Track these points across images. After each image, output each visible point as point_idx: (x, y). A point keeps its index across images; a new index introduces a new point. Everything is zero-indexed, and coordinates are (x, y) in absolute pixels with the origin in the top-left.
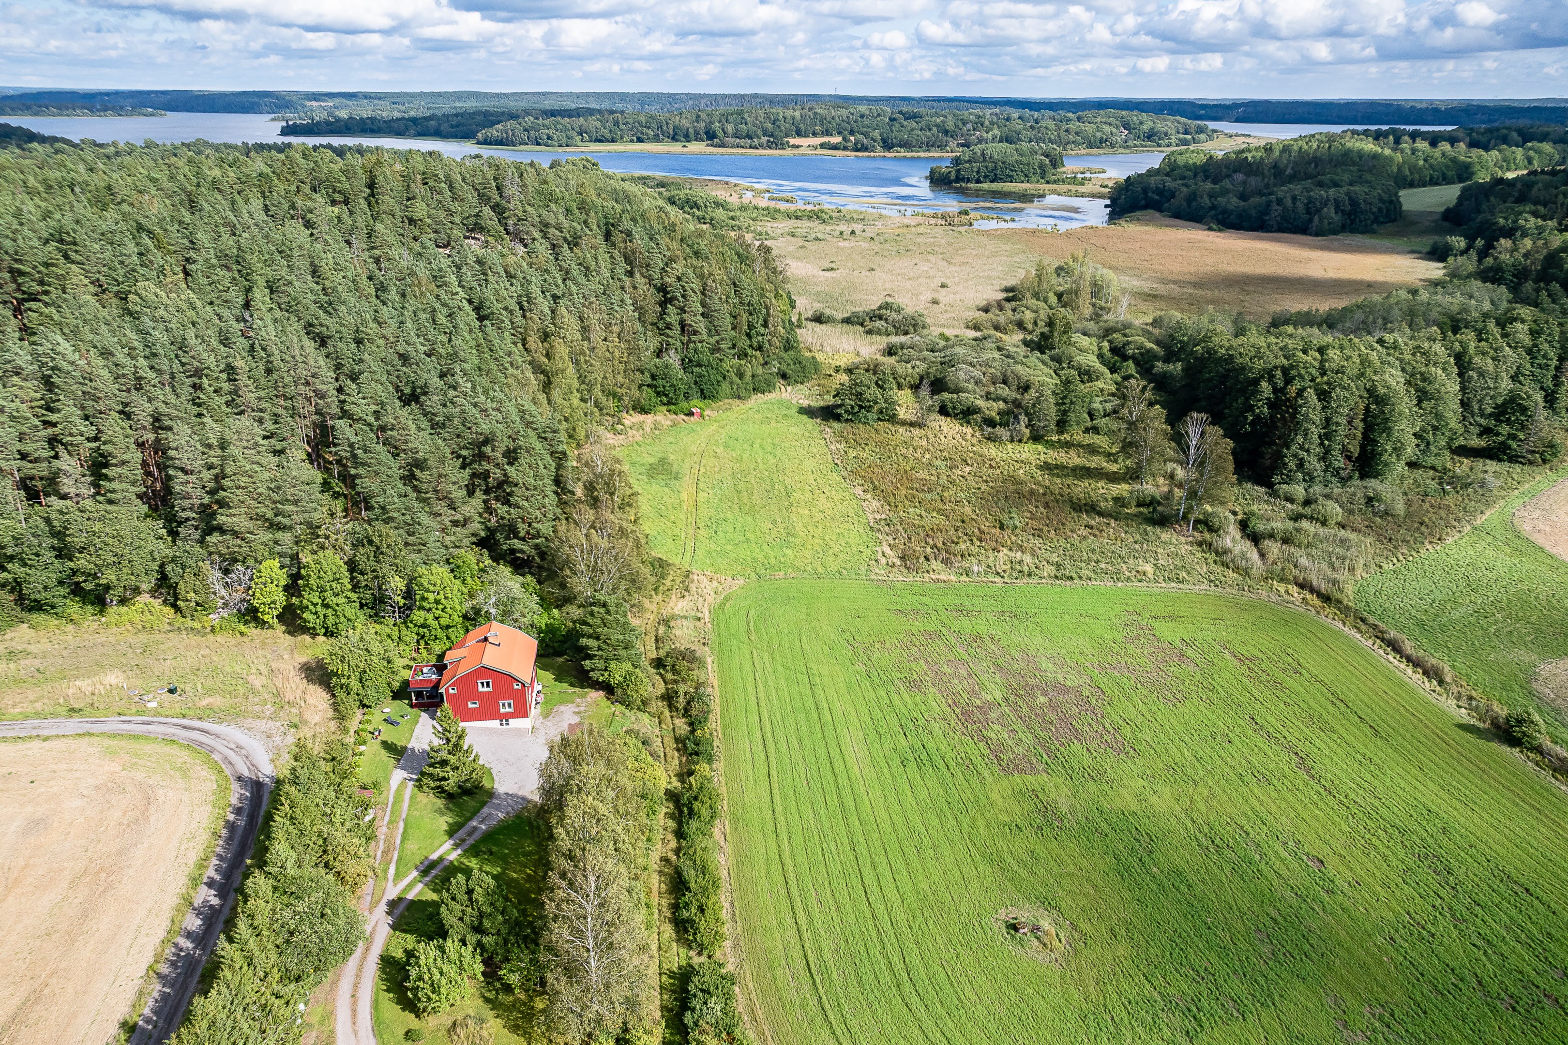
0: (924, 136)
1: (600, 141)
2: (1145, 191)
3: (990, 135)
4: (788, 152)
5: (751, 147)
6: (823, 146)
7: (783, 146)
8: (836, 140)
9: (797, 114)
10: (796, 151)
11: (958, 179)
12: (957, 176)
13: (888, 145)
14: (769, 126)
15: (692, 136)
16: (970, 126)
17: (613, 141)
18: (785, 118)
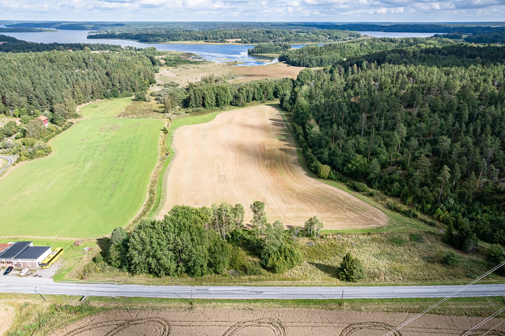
1: (174, 40)
5: (215, 42)
6: (236, 42)
7: (224, 42)
8: (240, 40)
10: (227, 43)
13: (252, 42)
14: (223, 36)
15: (200, 39)
17: (178, 40)
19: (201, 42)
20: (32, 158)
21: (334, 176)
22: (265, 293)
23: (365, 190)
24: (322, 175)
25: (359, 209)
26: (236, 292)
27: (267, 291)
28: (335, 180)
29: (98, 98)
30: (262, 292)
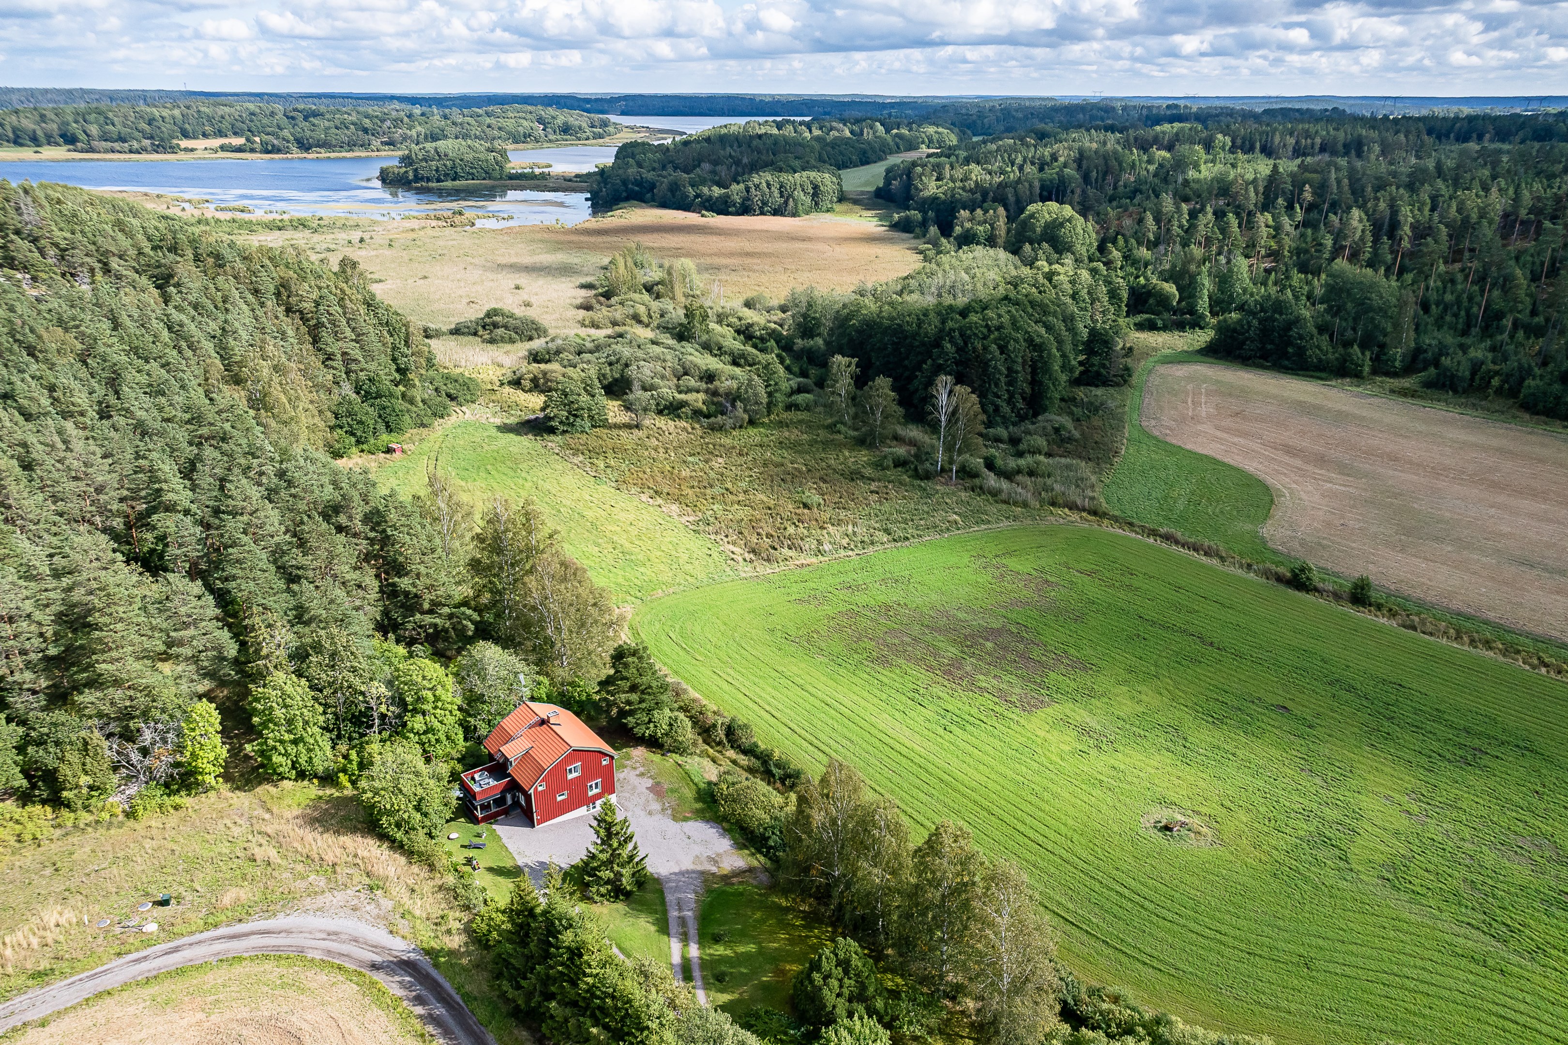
0: (344, 135)
2: (625, 182)
3: (414, 133)
4: (182, 156)
5: (131, 152)
6: (223, 148)
7: (174, 150)
8: (239, 141)
9: (176, 112)
10: (190, 155)
11: (417, 178)
12: (416, 176)
13: (304, 146)
14: (144, 126)
15: (43, 139)
16: (388, 123)
18: (163, 118)
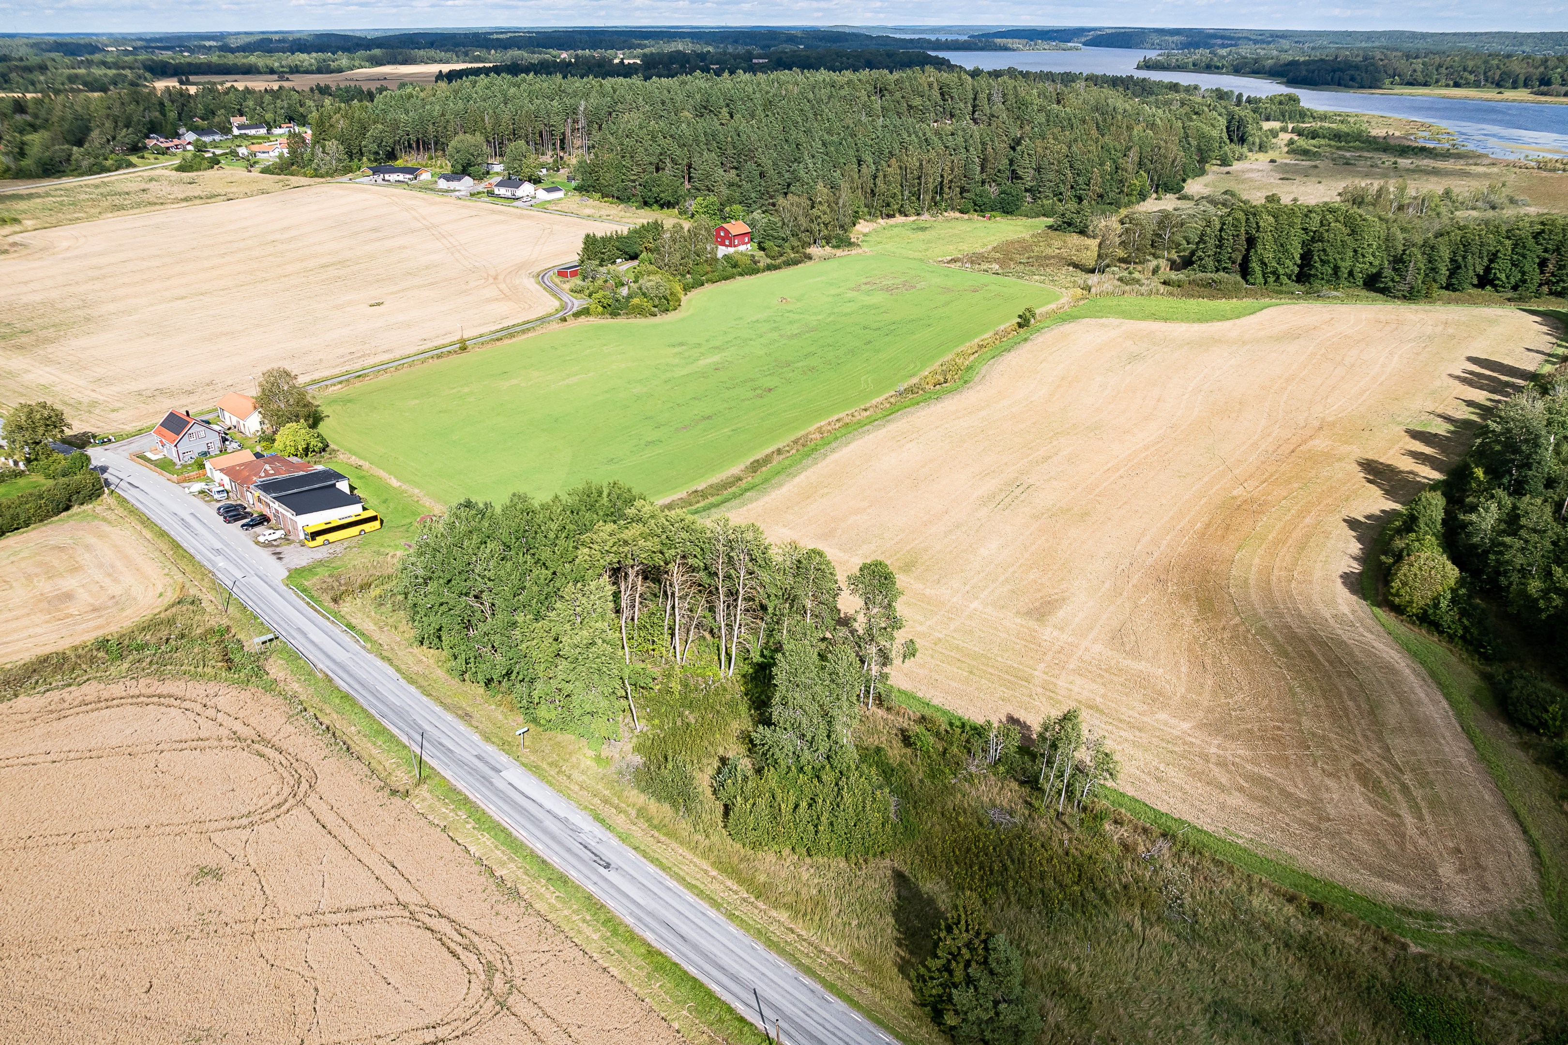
17: (1426, 84)
19: (1522, 95)
20: (614, 314)
21: (1448, 618)
22: (611, 875)
23: (1544, 724)
24: (1397, 595)
25: (1418, 793)
26: (550, 823)
27: (626, 874)
28: (1451, 638)
29: (952, 209)
30: (607, 866)
